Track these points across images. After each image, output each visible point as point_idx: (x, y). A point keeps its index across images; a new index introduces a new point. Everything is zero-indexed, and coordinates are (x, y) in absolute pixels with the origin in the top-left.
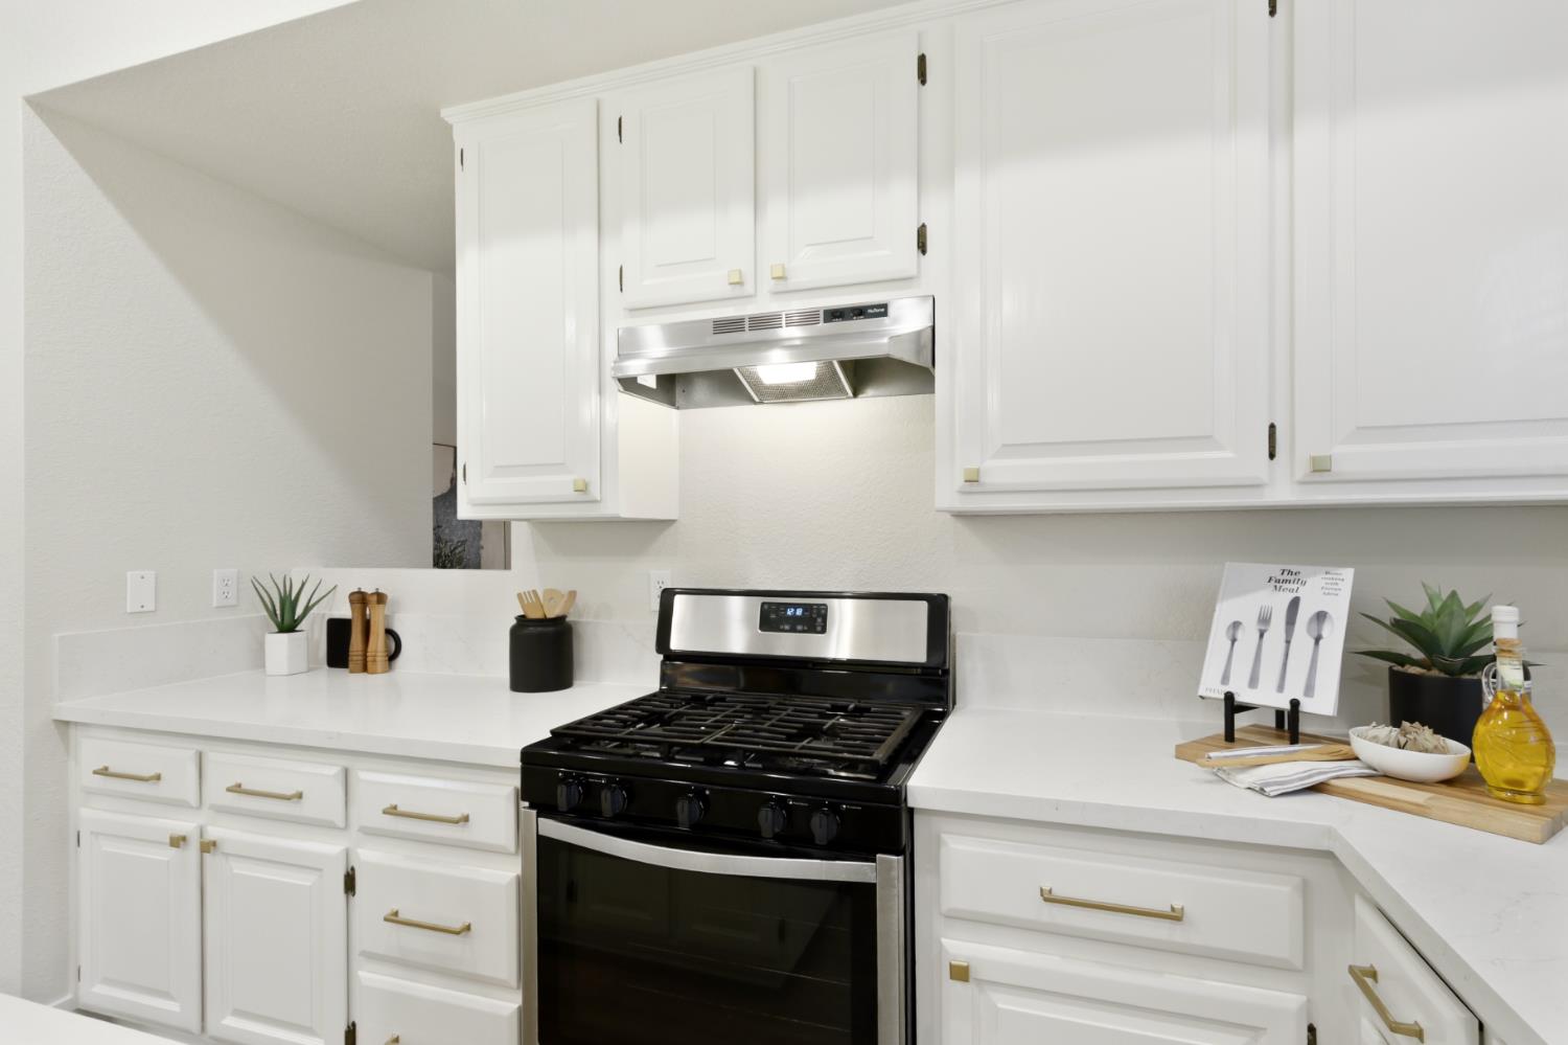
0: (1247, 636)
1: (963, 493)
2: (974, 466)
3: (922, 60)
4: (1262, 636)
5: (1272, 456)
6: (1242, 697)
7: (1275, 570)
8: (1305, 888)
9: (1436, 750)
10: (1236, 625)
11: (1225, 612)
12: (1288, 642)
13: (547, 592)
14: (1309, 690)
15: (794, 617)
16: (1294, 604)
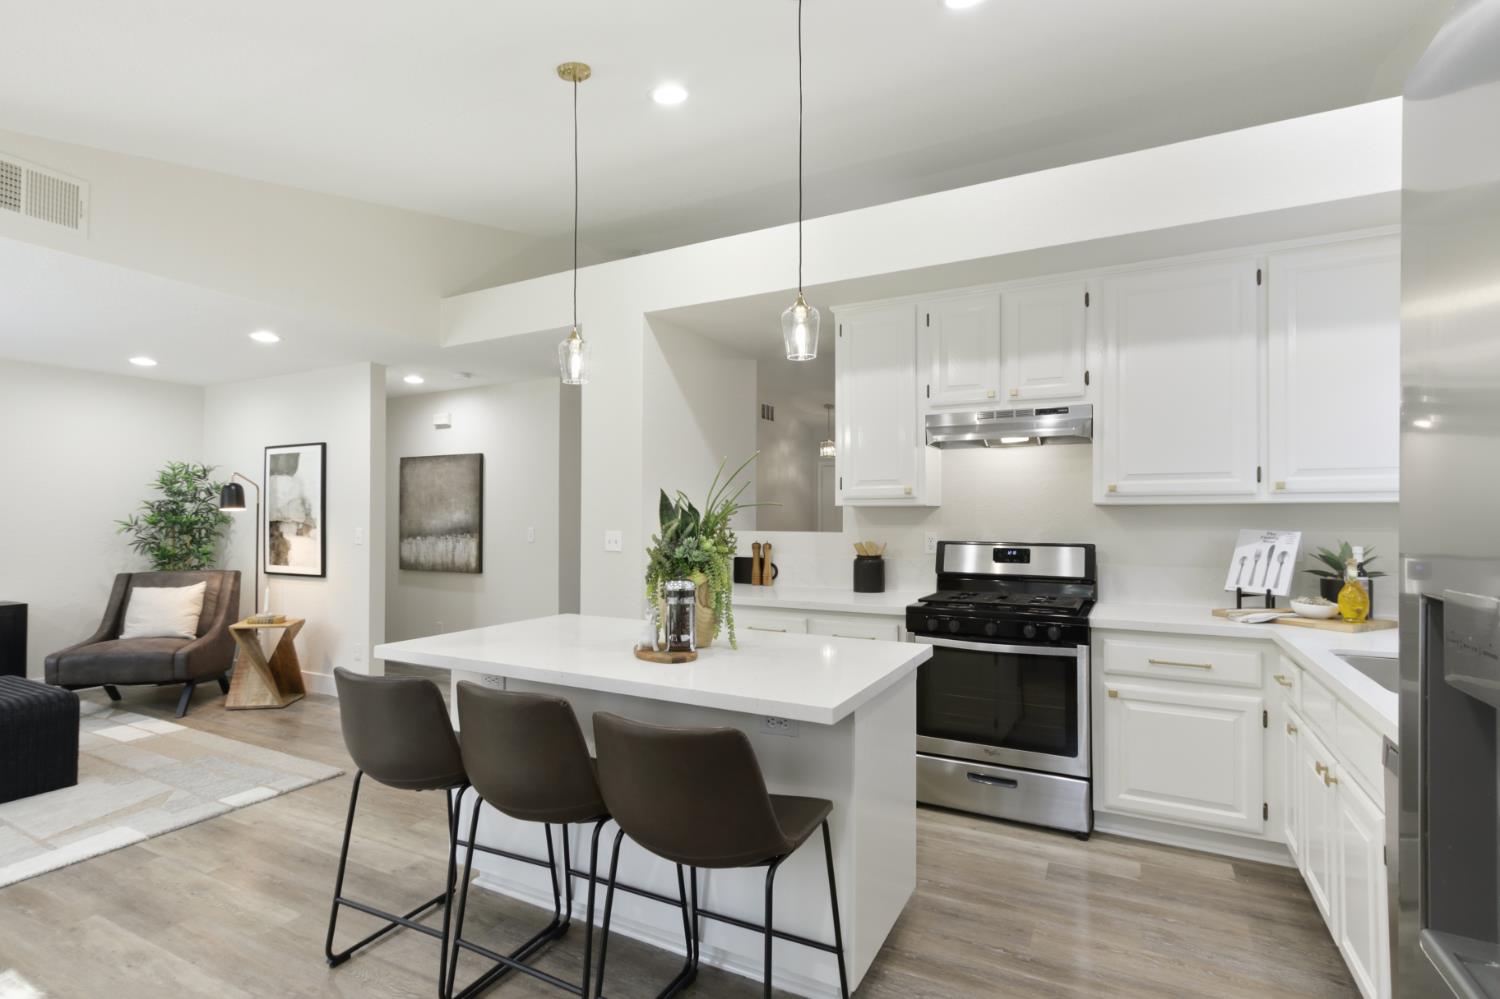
0: (1249, 564)
1: (1107, 496)
2: (1113, 484)
3: (1087, 295)
4: (1256, 562)
5: (1259, 480)
6: (1246, 589)
7: (1264, 533)
8: (1263, 657)
9: (1324, 604)
10: (1244, 558)
11: (1239, 553)
12: (1268, 565)
13: (867, 543)
14: (1276, 586)
15: (1012, 555)
16: (1272, 549)
